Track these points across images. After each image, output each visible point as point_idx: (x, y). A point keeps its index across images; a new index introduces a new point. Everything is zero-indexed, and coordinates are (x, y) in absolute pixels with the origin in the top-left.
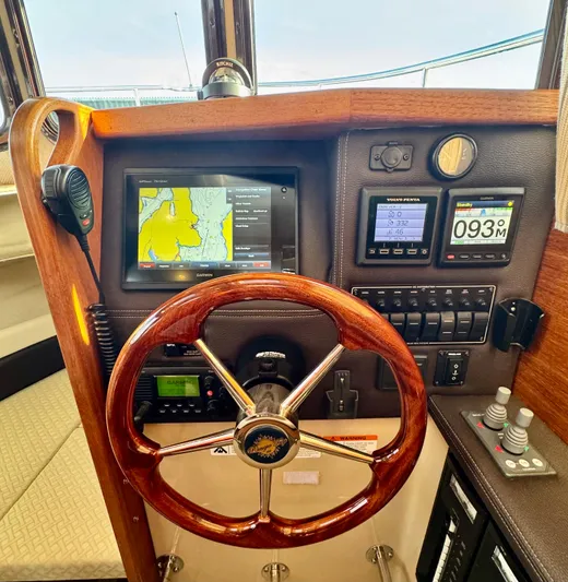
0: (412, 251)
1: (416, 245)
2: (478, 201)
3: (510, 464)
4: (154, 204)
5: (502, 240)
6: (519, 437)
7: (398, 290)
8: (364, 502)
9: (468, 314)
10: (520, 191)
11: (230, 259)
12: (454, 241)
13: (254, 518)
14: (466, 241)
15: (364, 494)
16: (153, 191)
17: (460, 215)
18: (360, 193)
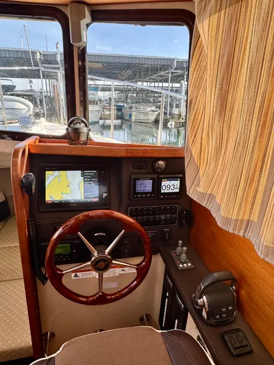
0: (148, 195)
1: (150, 193)
2: (169, 179)
3: (181, 266)
4: (52, 177)
5: (178, 191)
6: (184, 256)
7: (145, 208)
8: (136, 282)
9: (169, 215)
10: (181, 175)
11: (83, 198)
12: (162, 191)
13: (97, 294)
14: (166, 191)
15: (135, 280)
16: (51, 172)
17: (163, 183)
18: (130, 177)
